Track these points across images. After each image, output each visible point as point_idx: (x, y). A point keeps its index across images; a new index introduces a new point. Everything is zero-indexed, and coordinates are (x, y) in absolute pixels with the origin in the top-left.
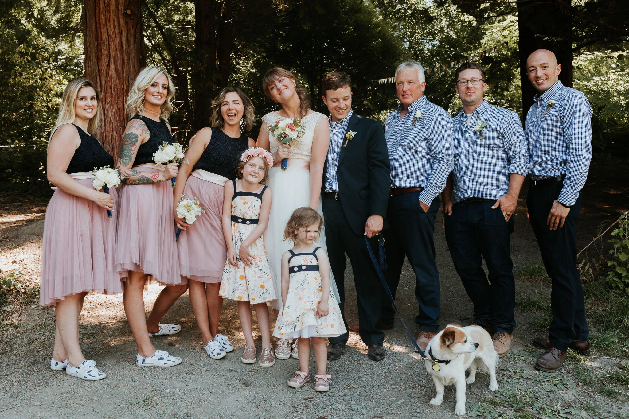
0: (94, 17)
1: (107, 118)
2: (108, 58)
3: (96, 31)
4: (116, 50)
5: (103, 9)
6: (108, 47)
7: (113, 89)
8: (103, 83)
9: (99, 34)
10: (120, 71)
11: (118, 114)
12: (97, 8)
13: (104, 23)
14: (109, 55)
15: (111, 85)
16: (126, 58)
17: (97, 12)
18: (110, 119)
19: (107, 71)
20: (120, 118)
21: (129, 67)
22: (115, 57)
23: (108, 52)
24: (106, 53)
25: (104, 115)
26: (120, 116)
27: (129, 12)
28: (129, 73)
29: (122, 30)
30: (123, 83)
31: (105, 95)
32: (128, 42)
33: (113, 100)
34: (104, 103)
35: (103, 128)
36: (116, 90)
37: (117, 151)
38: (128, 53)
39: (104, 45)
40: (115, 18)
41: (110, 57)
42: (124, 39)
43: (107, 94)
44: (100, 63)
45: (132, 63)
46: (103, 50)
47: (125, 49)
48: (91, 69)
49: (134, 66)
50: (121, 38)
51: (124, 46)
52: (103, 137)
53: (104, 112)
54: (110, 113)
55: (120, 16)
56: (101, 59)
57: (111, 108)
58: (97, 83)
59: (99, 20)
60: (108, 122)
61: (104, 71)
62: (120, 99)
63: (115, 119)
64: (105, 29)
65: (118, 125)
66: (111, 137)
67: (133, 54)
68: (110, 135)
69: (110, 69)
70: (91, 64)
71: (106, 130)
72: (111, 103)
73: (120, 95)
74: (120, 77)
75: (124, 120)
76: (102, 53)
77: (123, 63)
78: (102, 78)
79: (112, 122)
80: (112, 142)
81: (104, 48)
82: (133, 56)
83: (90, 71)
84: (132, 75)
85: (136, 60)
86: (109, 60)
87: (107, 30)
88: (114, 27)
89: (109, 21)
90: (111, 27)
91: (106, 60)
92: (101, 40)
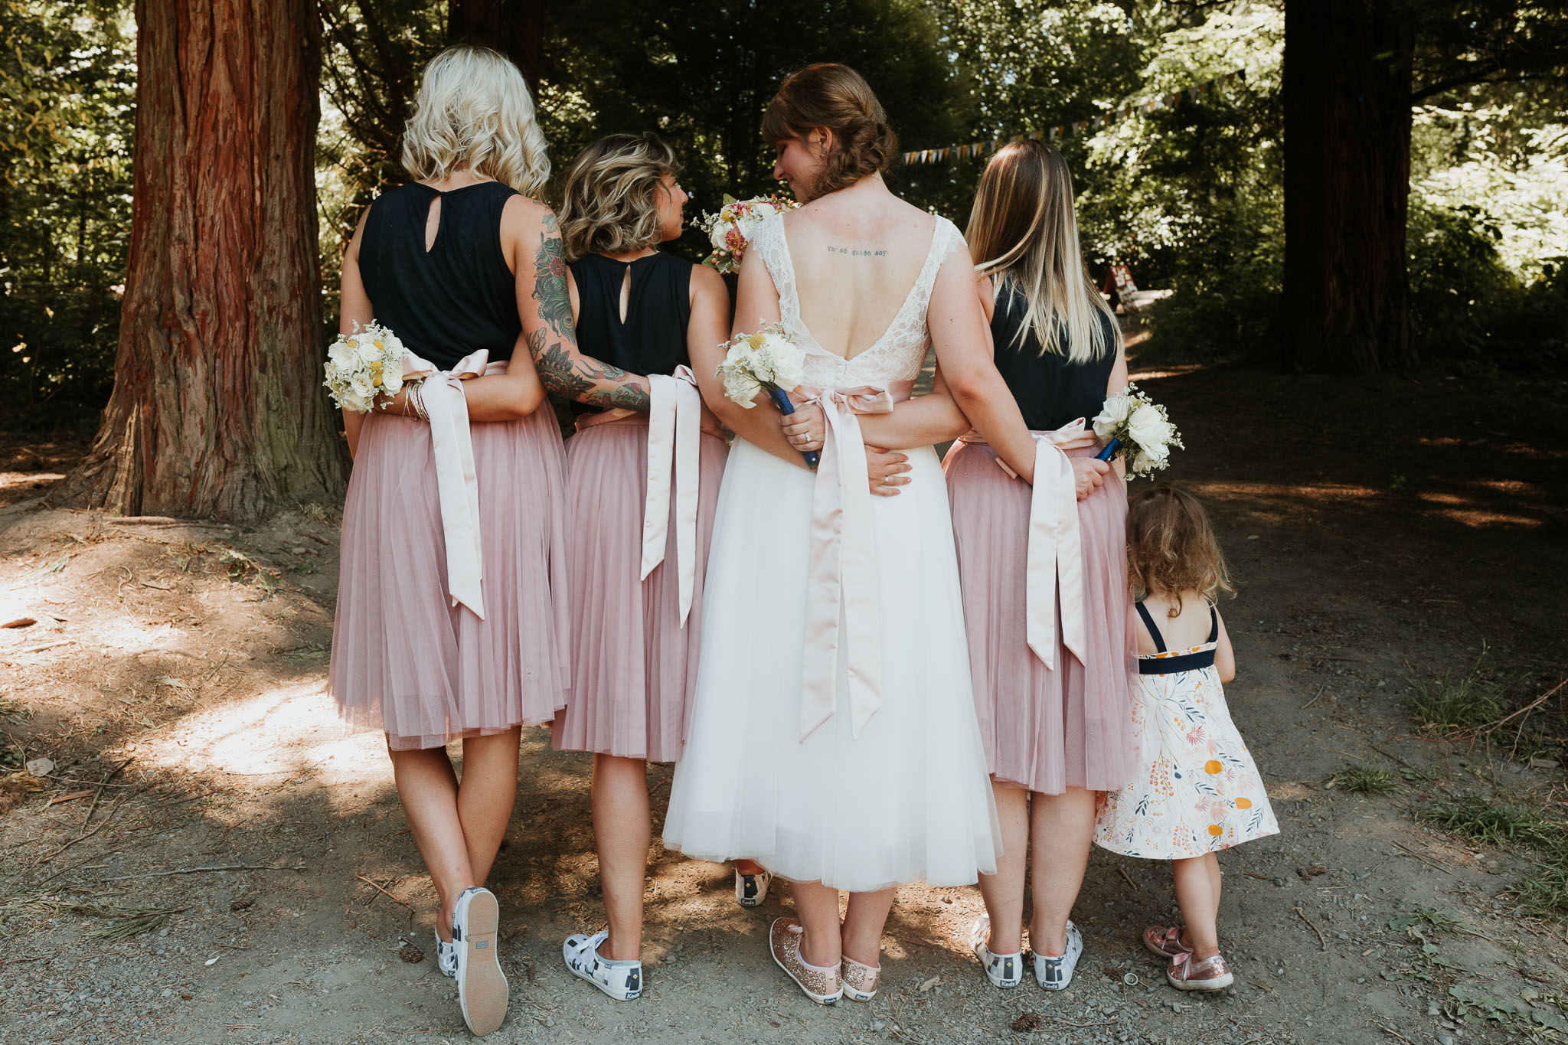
1: (202, 215)
2: (209, 40)
4: (232, 16)
6: (207, 7)
7: (221, 133)
8: (193, 112)
10: (243, 80)
11: (236, 205)
14: (210, 30)
15: (216, 120)
16: (261, 42)
18: (212, 218)
19: (205, 76)
20: (241, 220)
21: (271, 70)
22: (229, 38)
23: (207, 21)
24: (201, 23)
25: (194, 206)
26: (241, 211)
28: (270, 86)
30: (252, 115)
31: (198, 148)
33: (221, 164)
34: (194, 171)
35: (191, 245)
36: (229, 134)
37: (230, 313)
38: (268, 28)
41: (213, 35)
43: (204, 147)
44: (182, 54)
45: (278, 57)
46: (192, 15)
47: (258, 15)
48: (157, 70)
49: (285, 66)
51: (256, 6)
52: (189, 271)
53: (194, 197)
54: (210, 202)
56: (187, 42)
57: (214, 186)
58: (173, 111)
60: (207, 229)
61: (194, 76)
62: (243, 163)
63: (227, 222)
65: (234, 239)
66: (215, 274)
67: (281, 33)
68: (212, 268)
69: (214, 72)
70: (155, 54)
71: (200, 251)
72: (216, 172)
73: (241, 149)
74: (242, 97)
75: (254, 224)
76: (190, 23)
77: (253, 57)
78: (189, 98)
79: (216, 229)
80: (216, 287)
81: (195, 9)
82: (283, 37)
83: (152, 77)
84: (279, 93)
85: (290, 52)
86: (212, 46)
91: (201, 44)
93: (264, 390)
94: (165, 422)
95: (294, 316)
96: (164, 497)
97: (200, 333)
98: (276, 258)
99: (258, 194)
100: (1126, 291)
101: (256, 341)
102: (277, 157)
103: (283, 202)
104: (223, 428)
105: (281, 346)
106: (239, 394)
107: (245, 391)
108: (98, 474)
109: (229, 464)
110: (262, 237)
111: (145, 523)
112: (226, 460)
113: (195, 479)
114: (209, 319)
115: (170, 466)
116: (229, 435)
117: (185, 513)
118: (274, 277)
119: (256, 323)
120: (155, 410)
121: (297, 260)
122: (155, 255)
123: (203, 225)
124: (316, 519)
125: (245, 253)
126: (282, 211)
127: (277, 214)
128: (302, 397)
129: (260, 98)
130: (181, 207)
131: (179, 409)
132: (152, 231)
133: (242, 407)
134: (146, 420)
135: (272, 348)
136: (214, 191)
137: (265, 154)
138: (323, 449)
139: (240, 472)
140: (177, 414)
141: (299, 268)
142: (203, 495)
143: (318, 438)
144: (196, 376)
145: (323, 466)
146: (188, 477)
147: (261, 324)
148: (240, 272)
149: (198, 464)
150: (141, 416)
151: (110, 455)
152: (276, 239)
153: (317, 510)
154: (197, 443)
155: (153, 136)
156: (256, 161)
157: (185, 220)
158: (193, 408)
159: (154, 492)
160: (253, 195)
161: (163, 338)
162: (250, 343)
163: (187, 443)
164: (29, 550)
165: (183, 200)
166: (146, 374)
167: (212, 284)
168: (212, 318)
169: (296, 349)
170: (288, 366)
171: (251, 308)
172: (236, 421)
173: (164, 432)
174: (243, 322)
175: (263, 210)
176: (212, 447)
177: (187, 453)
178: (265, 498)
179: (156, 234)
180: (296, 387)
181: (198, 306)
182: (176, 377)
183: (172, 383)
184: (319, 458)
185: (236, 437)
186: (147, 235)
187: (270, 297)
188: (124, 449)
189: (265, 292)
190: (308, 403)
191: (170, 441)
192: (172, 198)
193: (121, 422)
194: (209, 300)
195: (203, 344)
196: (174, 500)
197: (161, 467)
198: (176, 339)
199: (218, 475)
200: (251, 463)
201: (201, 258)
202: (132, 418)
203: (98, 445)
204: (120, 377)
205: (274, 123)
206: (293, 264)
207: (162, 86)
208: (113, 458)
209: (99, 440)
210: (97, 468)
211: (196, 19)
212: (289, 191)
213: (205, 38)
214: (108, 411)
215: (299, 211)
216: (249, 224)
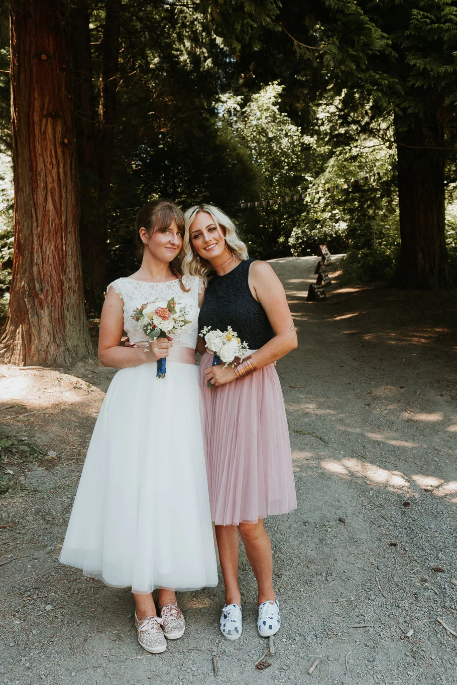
0: (28, 145)
1: (45, 255)
2: (45, 191)
3: (31, 160)
4: (53, 182)
5: (39, 137)
6: (44, 179)
7: (51, 224)
8: (40, 217)
9: (34, 164)
10: (58, 205)
11: (57, 251)
12: (31, 136)
13: (40, 152)
14: (46, 187)
15: (49, 220)
16: (63, 191)
17: (31, 140)
18: (48, 256)
19: (44, 204)
20: (58, 256)
21: (67, 200)
22: (52, 189)
23: (45, 185)
24: (42, 185)
25: (42, 252)
26: (58, 253)
27: (66, 141)
28: (67, 206)
29: (59, 160)
30: (61, 218)
31: (42, 230)
32: (65, 174)
33: (51, 235)
34: (41, 239)
35: (41, 266)
36: (54, 225)
37: (56, 290)
38: (66, 185)
39: (41, 176)
40: (52, 147)
41: (47, 189)
42: (61, 170)
43: (45, 230)
44: (35, 196)
45: (69, 196)
46: (39, 182)
47: (62, 181)
48: (25, 202)
49: (71, 199)
50: (58, 168)
51: (62, 178)
52: (40, 275)
53: (41, 248)
54: (48, 250)
55: (58, 146)
56: (37, 191)
57: (49, 244)
58: (32, 217)
59: (34, 147)
60: (47, 260)
61: (40, 204)
62: (59, 235)
63: (54, 257)
64: (41, 159)
65: (56, 263)
66: (50, 276)
67: (69, 187)
68: (49, 274)
69: (48, 203)
70: (23, 196)
71: (44, 268)
72: (49, 239)
73: (58, 231)
74: (58, 212)
75: (63, 258)
76: (38, 184)
77: (61, 196)
78: (38, 212)
79: (50, 260)
80: (51, 281)
81: (40, 180)
82: (70, 188)
83: (22, 204)
84: (70, 209)
85: (73, 194)
86: (47, 193)
87: (44, 160)
88: (51, 157)
89: (46, 150)
90: (47, 157)
91: (42, 192)
92: (37, 170)
93: (68, 318)
94: (34, 331)
95: (76, 290)
96: (35, 359)
97: (46, 298)
98: (70, 269)
99: (64, 246)
100: (328, 256)
101: (65, 300)
102: (70, 232)
103: (72, 248)
104: (55, 333)
105: (73, 301)
106: (60, 319)
107: (62, 318)
108: (5, 352)
109: (59, 346)
110: (66, 262)
111: (30, 369)
112: (57, 344)
113: (47, 352)
114: (49, 293)
115: (36, 347)
116: (57, 335)
117: (44, 365)
118: (70, 276)
119: (65, 294)
120: (30, 327)
121: (77, 269)
122: (26, 270)
123: (45, 259)
124: (91, 364)
125: (60, 268)
126: (72, 252)
127: (70, 253)
128: (80, 320)
129: (64, 211)
131: (39, 326)
132: (24, 261)
133: (61, 324)
134: (26, 331)
135: (70, 302)
136: (49, 246)
137: (66, 231)
138: (87, 338)
139: (62, 348)
140: (38, 328)
141: (77, 272)
142: (50, 357)
143: (85, 334)
144: (45, 314)
145: (87, 345)
146: (44, 351)
147: (67, 294)
148: (58, 274)
149: (47, 346)
150: (24, 329)
151: (11, 344)
152: (70, 262)
153: (91, 361)
154: (46, 338)
155: (24, 226)
156: (63, 234)
157: (38, 257)
158: (44, 326)
159: (31, 357)
160: (62, 247)
161: (31, 301)
162: (63, 301)
163: (42, 338)
165: (37, 249)
166: (25, 314)
167: (49, 280)
168: (50, 292)
169: (78, 302)
170: (75, 308)
171: (63, 288)
172: (60, 330)
173: (34, 335)
174: (61, 293)
175: (66, 252)
176: (52, 340)
177: (43, 342)
178: (72, 357)
179: (26, 262)
180: (78, 316)
181: (45, 288)
182: (37, 315)
183: (36, 317)
184: (86, 341)
185: (60, 336)
186: (22, 262)
187: (69, 284)
188: (16, 342)
189: (67, 282)
190: (82, 321)
191: (36, 338)
192: (33, 248)
193: (14, 333)
194: (49, 286)
195: (47, 302)
196: (39, 359)
197: (33, 348)
198: (36, 301)
199: (55, 350)
200: (66, 345)
201: (45, 271)
202: (19, 330)
203: (4, 341)
204: (12, 315)
205: (68, 220)
206: (76, 271)
207: (27, 208)
208: (12, 345)
209: (4, 339)
210: (5, 349)
211: (40, 183)
212: (73, 245)
213: (44, 191)
214: (7, 328)
215: (76, 251)
216: (61, 257)
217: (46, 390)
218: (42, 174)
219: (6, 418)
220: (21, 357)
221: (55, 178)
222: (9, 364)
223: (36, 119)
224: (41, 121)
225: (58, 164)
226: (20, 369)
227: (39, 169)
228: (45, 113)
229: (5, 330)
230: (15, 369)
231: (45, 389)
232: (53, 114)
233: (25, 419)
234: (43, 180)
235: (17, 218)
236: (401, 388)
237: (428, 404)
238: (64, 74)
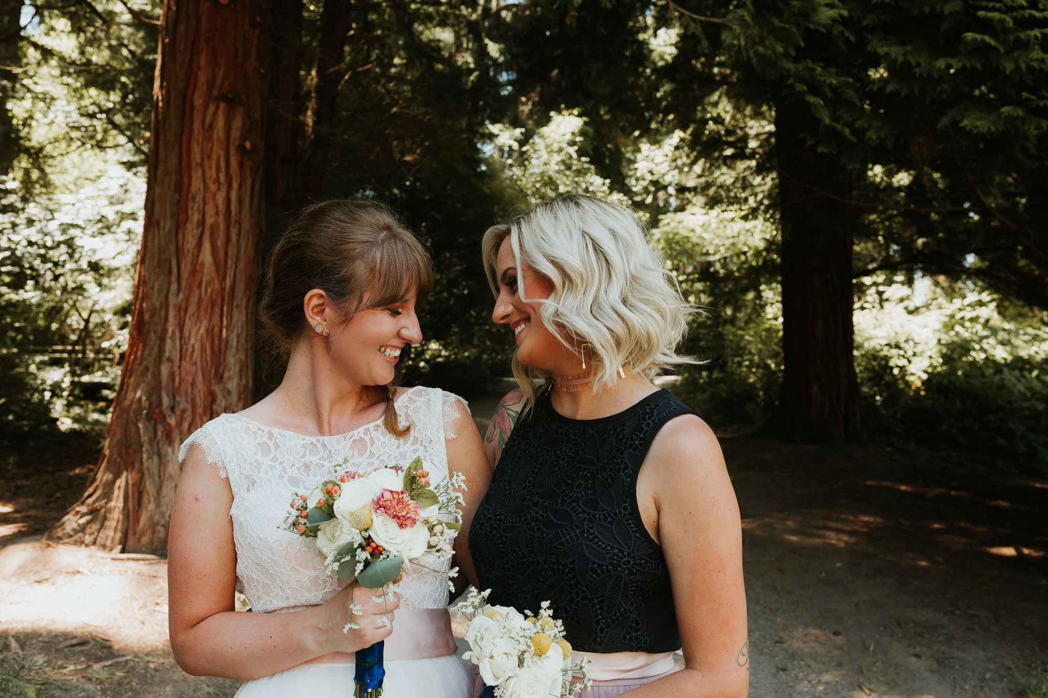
1: (187, 343)
2: (200, 229)
3: (180, 172)
4: (217, 214)
5: (199, 133)
6: (201, 207)
7: (203, 289)
8: (185, 274)
9: (186, 181)
10: (221, 255)
11: (210, 337)
12: (186, 131)
13: (198, 160)
14: (202, 222)
15: (201, 281)
16: (234, 231)
17: (185, 138)
18: (193, 346)
19: (196, 251)
20: (212, 347)
21: (239, 249)
22: (214, 227)
23: (200, 218)
24: (196, 217)
25: (181, 338)
27: (248, 145)
28: (237, 258)
29: (231, 177)
30: (224, 279)
31: (187, 299)
32: (240, 201)
33: (202, 309)
34: (182, 314)
35: (177, 363)
36: (209, 290)
37: (200, 410)
38: (239, 222)
39: (194, 202)
40: (222, 153)
41: (203, 225)
42: (234, 195)
43: (191, 299)
44: (181, 236)
45: (243, 242)
46: (190, 212)
47: (233, 213)
48: (159, 246)
49: (247, 246)
50: (229, 191)
51: (233, 208)
52: (173, 381)
53: (181, 331)
54: (193, 335)
55: (232, 152)
56: (185, 229)
57: (196, 324)
58: (170, 273)
59: (189, 153)
61: (188, 251)
62: (217, 310)
63: (203, 349)
64: (200, 173)
65: (206, 360)
66: (192, 384)
67: (246, 225)
68: (190, 379)
69: (203, 250)
70: (159, 235)
71: (182, 368)
72: (198, 315)
73: (216, 301)
74: (220, 267)
75: (220, 351)
76: (187, 217)
77: (228, 240)
78: (183, 265)
79: (195, 354)
80: (192, 393)
81: (192, 209)
82: (247, 228)
83: (156, 250)
84: (242, 264)
85: (251, 238)
86: (202, 232)
87: (204, 174)
88: (218, 170)
89: (209, 158)
90: (210, 168)
91: (195, 231)
92: (188, 191)
94: (149, 486)
96: (145, 540)
97: (180, 423)
98: (231, 373)
99: (224, 331)
102: (237, 306)
103: (238, 336)
108: (89, 522)
110: (225, 359)
111: (132, 559)
114: (186, 415)
115: (151, 518)
117: (160, 552)
118: (229, 386)
120: (142, 479)
121: (243, 374)
122: (147, 369)
123: (187, 350)
125: (213, 370)
126: (238, 342)
127: (234, 344)
129: (231, 267)
130: (171, 338)
131: (160, 477)
132: (147, 352)
134: (134, 485)
136: (197, 327)
140: (157, 480)
141: (244, 380)
148: (208, 382)
150: (130, 482)
151: (101, 508)
152: (232, 360)
155: (153, 288)
156: (225, 309)
157: (174, 346)
158: (170, 476)
159: (137, 536)
160: (221, 330)
161: (150, 428)
163: (163, 501)
164: (47, 580)
165: (173, 333)
166: (135, 452)
167: (190, 391)
168: (188, 414)
171: (214, 407)
173: (148, 493)
175: (227, 341)
177: (164, 508)
179: (150, 355)
181: (179, 405)
182: (159, 454)
183: (156, 459)
186: (143, 354)
187: (226, 400)
188: (112, 504)
189: (224, 396)
192: (165, 331)
193: (110, 485)
194: (187, 401)
195: (181, 432)
196: (152, 542)
197: (144, 518)
198: (160, 428)
201: (183, 373)
202: (121, 482)
203: (90, 501)
204: (111, 453)
205: (237, 283)
206: (241, 378)
207: (163, 256)
208: (103, 510)
209: (90, 496)
210: (88, 518)
211: (193, 214)
212: (242, 327)
213: (198, 227)
214: (99, 476)
215: (246, 340)
216: (216, 349)
217: (158, 608)
218: (197, 199)
219: (65, 671)
220: (119, 535)
221: (222, 207)
222: (93, 548)
223: (198, 102)
224: (206, 107)
225: (229, 185)
226: (113, 559)
227: (193, 189)
228: (215, 93)
229: (94, 480)
230: (102, 558)
231: (157, 604)
232: (230, 96)
233: (104, 675)
234: (198, 209)
235: (143, 274)
236: (836, 633)
237: (898, 674)
238: (257, 31)
